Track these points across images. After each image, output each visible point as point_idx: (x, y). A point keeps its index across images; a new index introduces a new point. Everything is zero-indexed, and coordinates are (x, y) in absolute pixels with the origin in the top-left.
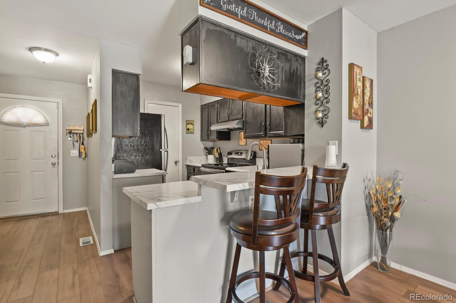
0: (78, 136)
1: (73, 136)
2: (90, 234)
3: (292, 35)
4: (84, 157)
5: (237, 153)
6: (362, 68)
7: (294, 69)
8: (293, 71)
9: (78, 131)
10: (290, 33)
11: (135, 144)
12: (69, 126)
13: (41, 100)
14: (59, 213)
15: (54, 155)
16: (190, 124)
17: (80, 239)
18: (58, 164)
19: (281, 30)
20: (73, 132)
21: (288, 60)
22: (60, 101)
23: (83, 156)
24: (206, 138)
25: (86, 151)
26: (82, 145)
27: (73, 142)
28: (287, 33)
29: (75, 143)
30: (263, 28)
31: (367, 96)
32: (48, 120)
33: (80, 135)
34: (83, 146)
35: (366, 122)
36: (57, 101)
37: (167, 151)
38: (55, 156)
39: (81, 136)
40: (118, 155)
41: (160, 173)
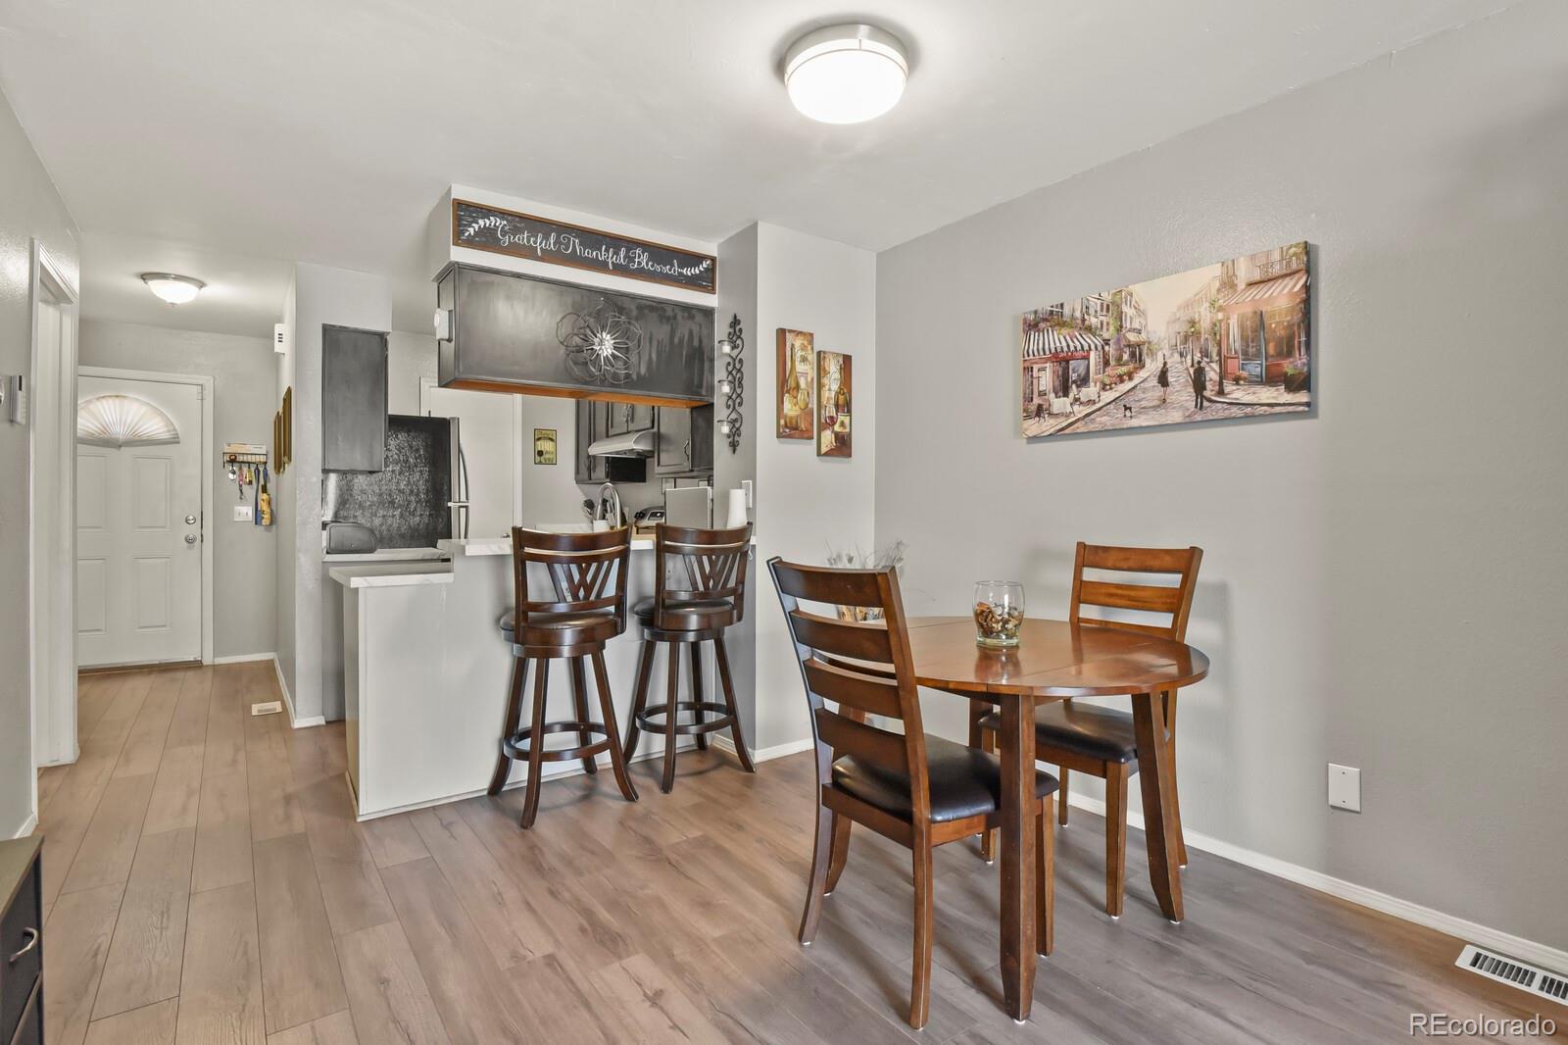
0: (253, 469)
1: (240, 469)
2: (277, 696)
3: (675, 269)
4: (268, 523)
5: (654, 515)
6: (811, 335)
7: (684, 336)
8: (681, 341)
9: (253, 456)
10: (668, 267)
11: (384, 488)
12: (229, 445)
13: (158, 379)
14: (204, 664)
15: (191, 517)
16: (545, 438)
17: (253, 706)
18: (202, 541)
19: (644, 264)
20: (240, 458)
21: (671, 320)
22: (208, 381)
23: (266, 521)
24: (586, 476)
25: (274, 508)
26: (263, 492)
27: (241, 486)
28: (658, 268)
29: (245, 488)
30: (600, 266)
31: (830, 390)
32: (177, 427)
33: (257, 468)
34: (265, 496)
35: (828, 443)
36: (200, 382)
37: (466, 507)
38: (195, 519)
39: (261, 469)
40: (342, 513)
41: (434, 554)
